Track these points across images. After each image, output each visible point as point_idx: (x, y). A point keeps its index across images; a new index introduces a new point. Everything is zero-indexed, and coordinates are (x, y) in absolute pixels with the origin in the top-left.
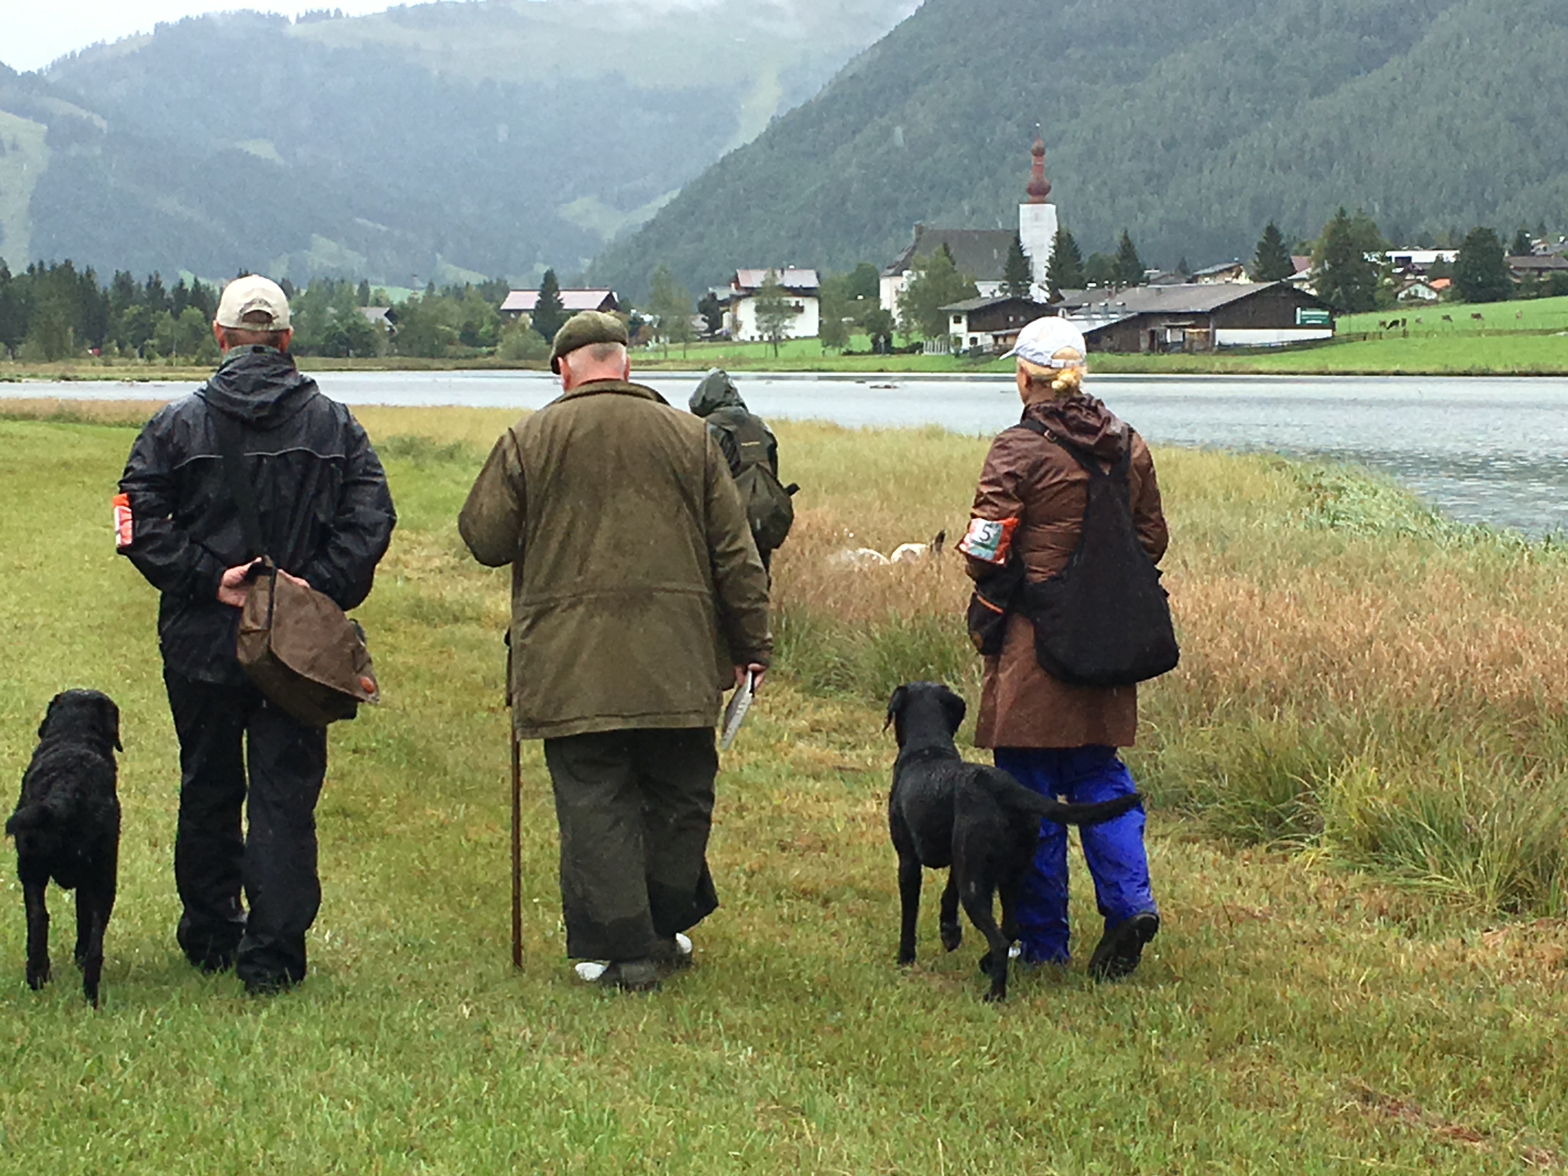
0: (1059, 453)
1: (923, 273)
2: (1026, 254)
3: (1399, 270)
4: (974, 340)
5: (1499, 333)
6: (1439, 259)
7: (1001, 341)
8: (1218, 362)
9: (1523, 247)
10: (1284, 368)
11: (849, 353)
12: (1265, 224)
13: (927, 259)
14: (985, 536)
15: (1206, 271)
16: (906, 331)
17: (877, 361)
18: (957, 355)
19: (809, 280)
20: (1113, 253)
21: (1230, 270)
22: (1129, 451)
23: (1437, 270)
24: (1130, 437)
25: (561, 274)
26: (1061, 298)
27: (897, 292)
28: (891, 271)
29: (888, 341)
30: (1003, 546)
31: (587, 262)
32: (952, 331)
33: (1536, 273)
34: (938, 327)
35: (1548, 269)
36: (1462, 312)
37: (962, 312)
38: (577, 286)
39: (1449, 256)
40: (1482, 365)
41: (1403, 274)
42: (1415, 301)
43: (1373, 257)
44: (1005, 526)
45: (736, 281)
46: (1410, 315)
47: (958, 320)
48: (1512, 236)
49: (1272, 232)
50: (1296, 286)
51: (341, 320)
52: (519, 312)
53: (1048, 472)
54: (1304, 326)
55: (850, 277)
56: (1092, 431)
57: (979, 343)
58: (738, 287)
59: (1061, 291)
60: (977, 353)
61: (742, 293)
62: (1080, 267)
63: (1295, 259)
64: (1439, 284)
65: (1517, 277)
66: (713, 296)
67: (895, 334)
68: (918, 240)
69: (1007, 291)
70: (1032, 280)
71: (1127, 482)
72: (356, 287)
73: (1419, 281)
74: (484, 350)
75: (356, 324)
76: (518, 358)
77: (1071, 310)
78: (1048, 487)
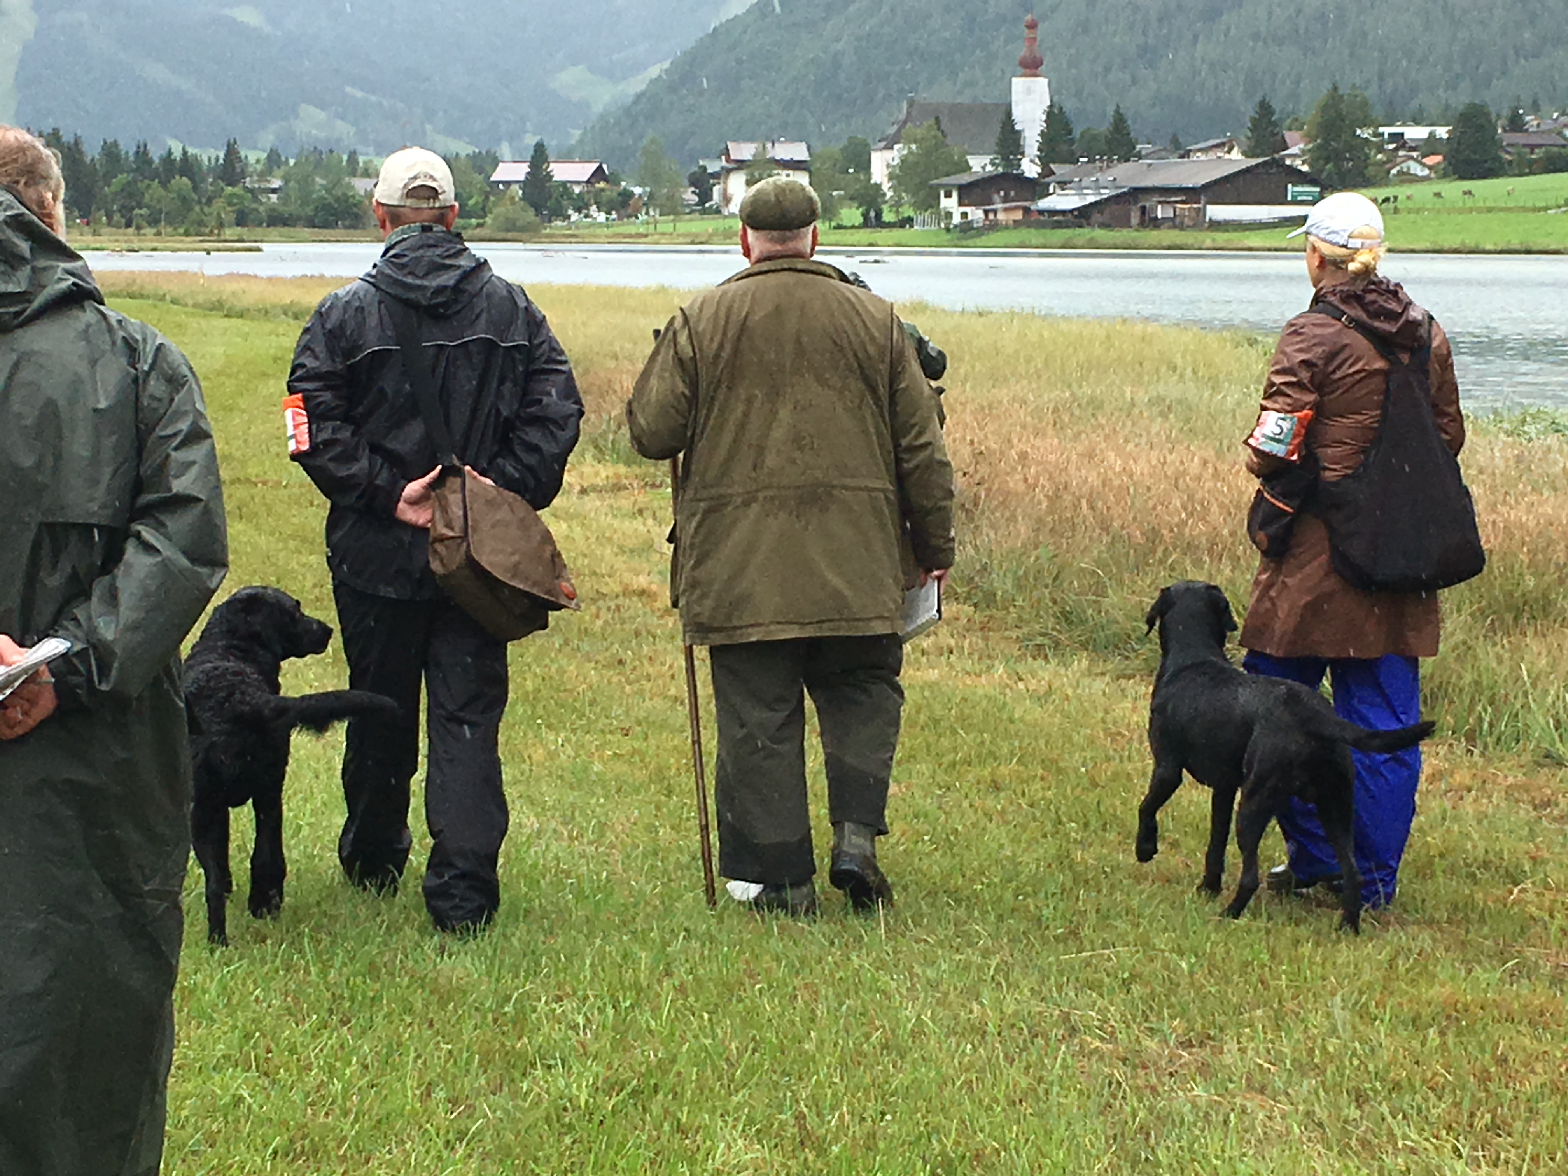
0: (1358, 341)
1: (914, 146)
2: (1017, 127)
3: (1392, 146)
4: (964, 215)
5: (1490, 210)
6: (1432, 135)
7: (991, 216)
8: (1209, 238)
9: (1516, 124)
10: (1276, 244)
11: (839, 227)
12: (1258, 98)
13: (919, 132)
14: (1278, 431)
15: (1199, 146)
16: (897, 204)
17: (865, 235)
18: (948, 230)
19: (799, 152)
20: (1104, 127)
21: (1222, 145)
22: (1430, 338)
23: (1430, 146)
24: (1430, 324)
25: (551, 144)
26: (1053, 173)
27: (888, 166)
28: (883, 144)
29: (879, 215)
30: (1296, 442)
31: (577, 133)
32: (942, 206)
33: (1528, 150)
34: (929, 202)
35: (1540, 146)
36: (1454, 189)
37: (954, 186)
38: (567, 157)
39: (1442, 132)
40: (1471, 243)
41: (1396, 149)
42: (1407, 178)
43: (1365, 133)
44: (1299, 418)
45: (727, 152)
46: (1402, 191)
47: (948, 195)
48: (1506, 113)
49: (1265, 109)
50: (1288, 162)
51: (328, 191)
52: (507, 184)
53: (1346, 360)
54: (1295, 202)
55: (844, 149)
56: (1393, 316)
57: (970, 218)
58: (728, 160)
59: (1052, 166)
60: (967, 228)
61: (733, 165)
62: (1072, 142)
63: (1288, 136)
64: (1431, 160)
65: (1508, 153)
66: (704, 168)
67: (885, 207)
68: (908, 113)
69: (997, 166)
70: (1023, 154)
71: (1426, 373)
72: (345, 158)
73: (1412, 158)
74: (474, 221)
75: (344, 194)
76: (508, 230)
77: (1063, 184)
78: (1344, 378)
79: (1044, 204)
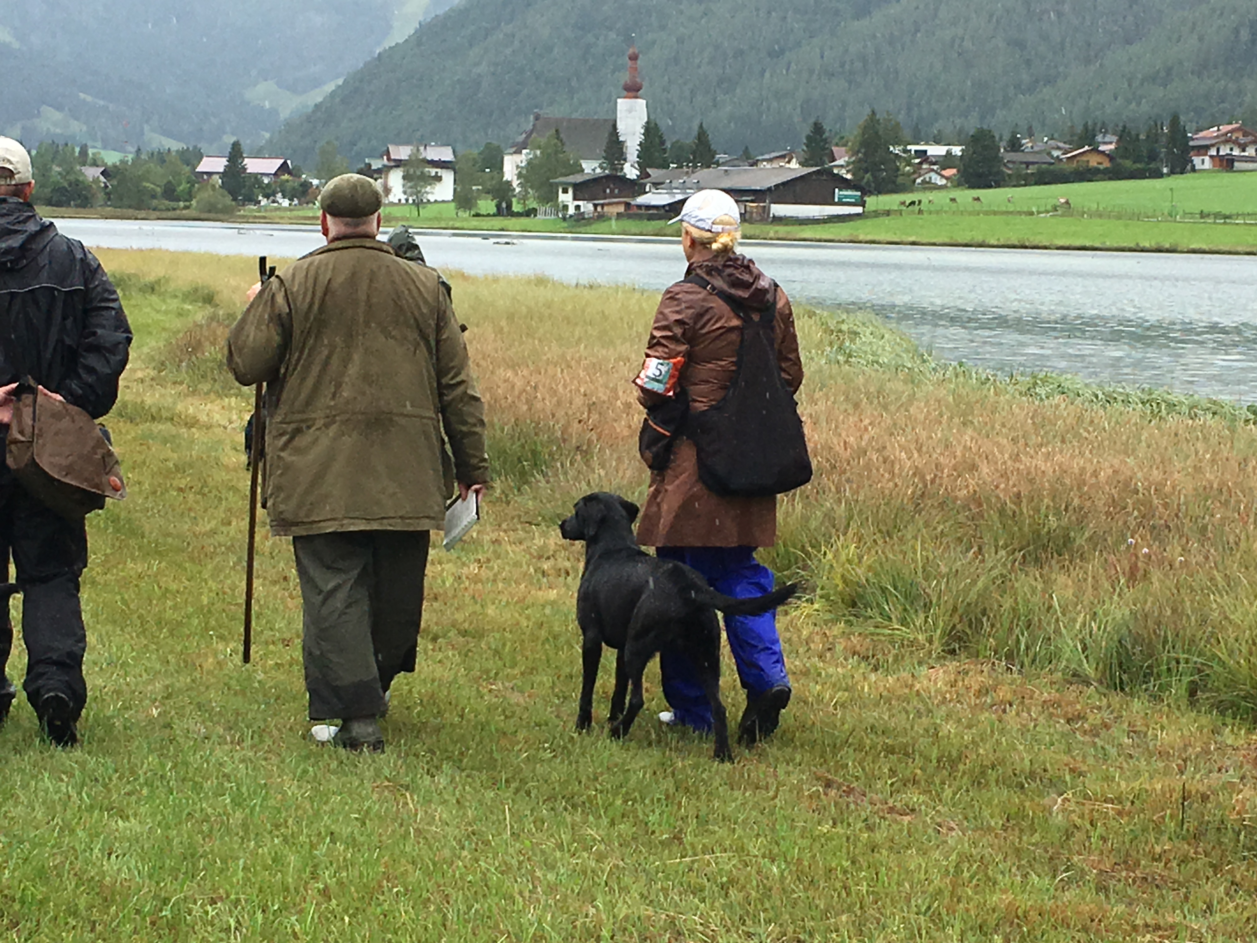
0: (719, 304)
1: (538, 152)
2: (621, 139)
3: (917, 161)
4: (578, 207)
5: (995, 213)
6: (949, 153)
7: (599, 209)
8: (772, 230)
9: (1015, 145)
10: (824, 237)
11: (477, 215)
12: (812, 120)
13: (543, 141)
14: (658, 373)
15: (765, 157)
16: (524, 198)
17: (499, 222)
18: (564, 219)
19: (446, 154)
20: (690, 140)
21: (783, 157)
22: (774, 303)
23: (947, 161)
24: (776, 291)
25: (246, 144)
26: (649, 176)
27: (518, 167)
28: (514, 149)
29: (509, 206)
30: (672, 381)
31: (267, 135)
32: (560, 199)
33: (1024, 166)
34: (549, 197)
35: (1033, 163)
36: (966, 195)
37: (569, 184)
38: (258, 154)
39: (957, 150)
40: (979, 239)
41: (920, 163)
42: (928, 186)
43: (896, 150)
44: (674, 364)
45: (388, 153)
46: (925, 197)
47: (565, 191)
48: (1007, 137)
49: (818, 128)
50: (835, 171)
51: (63, 177)
52: (210, 174)
53: (709, 320)
54: (840, 203)
55: (480, 154)
56: (746, 285)
57: (582, 210)
58: (389, 159)
59: (648, 170)
60: (580, 219)
61: (392, 164)
62: (665, 151)
63: (835, 149)
64: (948, 172)
65: (1009, 169)
66: (369, 165)
67: (514, 200)
68: (534, 125)
69: (605, 169)
70: (625, 160)
71: (773, 329)
72: (77, 150)
73: (933, 170)
74: (182, 204)
75: (77, 180)
76: (210, 211)
77: (656, 185)
78: (709, 333)
79: (641, 200)
